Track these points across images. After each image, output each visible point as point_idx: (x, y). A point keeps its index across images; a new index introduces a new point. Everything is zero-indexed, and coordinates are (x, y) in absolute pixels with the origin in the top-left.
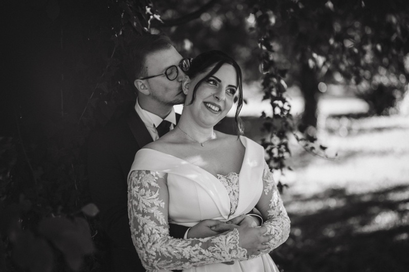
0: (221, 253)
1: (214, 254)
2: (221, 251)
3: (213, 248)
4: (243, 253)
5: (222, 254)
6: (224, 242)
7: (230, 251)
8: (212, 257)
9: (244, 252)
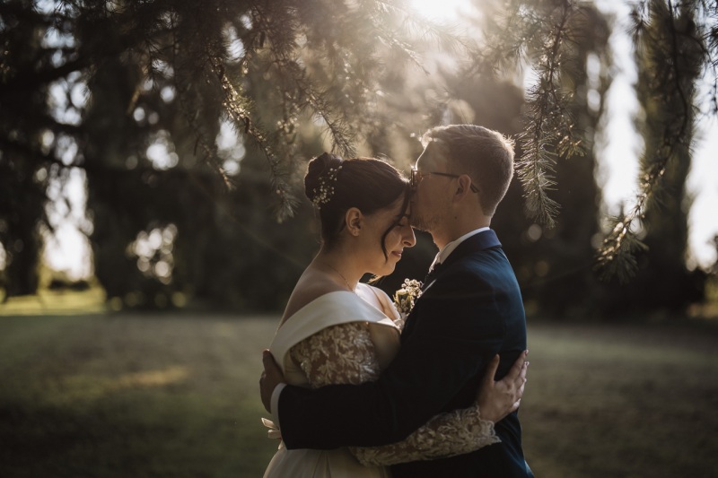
0: (457, 433)
1: (449, 436)
2: (456, 430)
3: (444, 427)
5: (460, 435)
6: (458, 418)
7: (470, 428)
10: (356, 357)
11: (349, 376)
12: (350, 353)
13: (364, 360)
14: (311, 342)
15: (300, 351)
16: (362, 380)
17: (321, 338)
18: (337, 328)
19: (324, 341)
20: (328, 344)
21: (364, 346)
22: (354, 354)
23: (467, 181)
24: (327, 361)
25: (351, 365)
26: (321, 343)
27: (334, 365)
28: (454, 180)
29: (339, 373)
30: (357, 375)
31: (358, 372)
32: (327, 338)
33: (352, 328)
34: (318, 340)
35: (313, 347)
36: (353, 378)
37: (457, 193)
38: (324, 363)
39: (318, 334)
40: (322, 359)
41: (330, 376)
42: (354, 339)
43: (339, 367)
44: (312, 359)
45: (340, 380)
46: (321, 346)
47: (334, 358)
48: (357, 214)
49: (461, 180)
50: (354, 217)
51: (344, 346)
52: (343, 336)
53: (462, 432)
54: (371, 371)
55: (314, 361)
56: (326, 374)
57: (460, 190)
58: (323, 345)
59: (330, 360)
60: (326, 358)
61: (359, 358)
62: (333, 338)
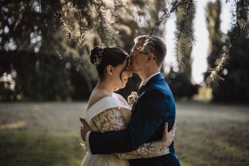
0: (156, 151)
1: (153, 152)
3: (151, 149)
6: (157, 146)
7: (161, 150)
10: (117, 120)
11: (115, 128)
13: (119, 121)
14: (100, 116)
15: (96, 119)
16: (119, 129)
17: (103, 114)
18: (109, 110)
19: (105, 115)
20: (107, 116)
21: (119, 116)
22: (116, 119)
23: (152, 56)
24: (107, 122)
25: (115, 124)
26: (104, 116)
27: (109, 124)
28: (147, 55)
29: (111, 126)
30: (117, 127)
31: (118, 126)
32: (106, 114)
33: (115, 110)
34: (102, 115)
35: (101, 118)
36: (116, 128)
38: (105, 123)
40: (105, 122)
41: (108, 128)
42: (115, 114)
43: (111, 124)
44: (101, 122)
45: (111, 129)
47: (109, 121)
48: (111, 67)
49: (150, 55)
50: (110, 68)
51: (113, 117)
52: (112, 113)
53: (157, 151)
54: (122, 125)
55: (102, 123)
56: (106, 128)
57: (149, 59)
58: (105, 117)
59: (108, 122)
60: (106, 121)
61: (118, 121)
62: (108, 114)
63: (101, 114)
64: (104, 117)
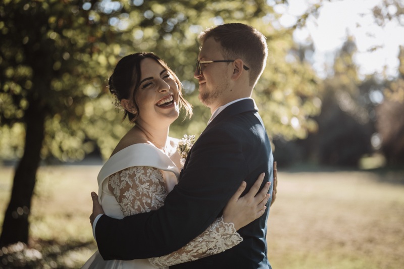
4: (230, 228)
5: (212, 236)
7: (218, 230)
8: (202, 241)
9: (231, 226)
11: (144, 201)
12: (146, 185)
13: (156, 191)
14: (121, 175)
16: (153, 205)
17: (128, 172)
21: (158, 181)
23: (241, 63)
24: (130, 189)
26: (128, 176)
28: (231, 63)
29: (138, 198)
31: (151, 198)
35: (122, 179)
36: (147, 203)
37: (234, 73)
38: (128, 190)
39: (126, 169)
41: (131, 199)
42: (150, 175)
44: (121, 188)
45: (138, 203)
46: (127, 178)
47: (135, 187)
49: (236, 63)
51: (143, 180)
52: (143, 172)
53: (213, 234)
54: (160, 199)
57: (236, 71)
58: (129, 178)
59: (132, 188)
60: (130, 186)
61: (152, 188)
62: (136, 173)
63: (123, 172)
64: (127, 179)
